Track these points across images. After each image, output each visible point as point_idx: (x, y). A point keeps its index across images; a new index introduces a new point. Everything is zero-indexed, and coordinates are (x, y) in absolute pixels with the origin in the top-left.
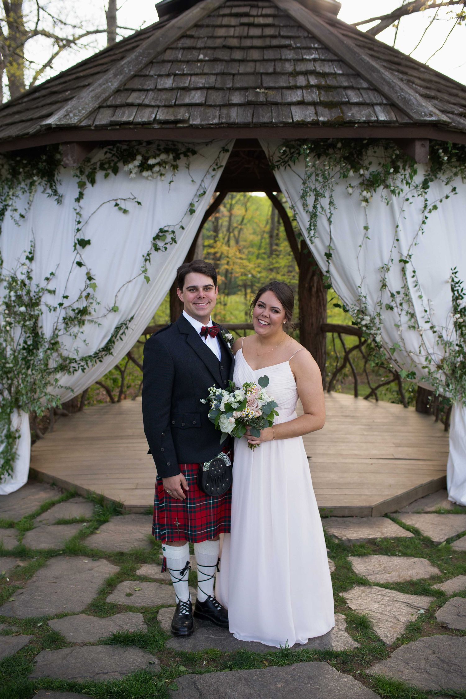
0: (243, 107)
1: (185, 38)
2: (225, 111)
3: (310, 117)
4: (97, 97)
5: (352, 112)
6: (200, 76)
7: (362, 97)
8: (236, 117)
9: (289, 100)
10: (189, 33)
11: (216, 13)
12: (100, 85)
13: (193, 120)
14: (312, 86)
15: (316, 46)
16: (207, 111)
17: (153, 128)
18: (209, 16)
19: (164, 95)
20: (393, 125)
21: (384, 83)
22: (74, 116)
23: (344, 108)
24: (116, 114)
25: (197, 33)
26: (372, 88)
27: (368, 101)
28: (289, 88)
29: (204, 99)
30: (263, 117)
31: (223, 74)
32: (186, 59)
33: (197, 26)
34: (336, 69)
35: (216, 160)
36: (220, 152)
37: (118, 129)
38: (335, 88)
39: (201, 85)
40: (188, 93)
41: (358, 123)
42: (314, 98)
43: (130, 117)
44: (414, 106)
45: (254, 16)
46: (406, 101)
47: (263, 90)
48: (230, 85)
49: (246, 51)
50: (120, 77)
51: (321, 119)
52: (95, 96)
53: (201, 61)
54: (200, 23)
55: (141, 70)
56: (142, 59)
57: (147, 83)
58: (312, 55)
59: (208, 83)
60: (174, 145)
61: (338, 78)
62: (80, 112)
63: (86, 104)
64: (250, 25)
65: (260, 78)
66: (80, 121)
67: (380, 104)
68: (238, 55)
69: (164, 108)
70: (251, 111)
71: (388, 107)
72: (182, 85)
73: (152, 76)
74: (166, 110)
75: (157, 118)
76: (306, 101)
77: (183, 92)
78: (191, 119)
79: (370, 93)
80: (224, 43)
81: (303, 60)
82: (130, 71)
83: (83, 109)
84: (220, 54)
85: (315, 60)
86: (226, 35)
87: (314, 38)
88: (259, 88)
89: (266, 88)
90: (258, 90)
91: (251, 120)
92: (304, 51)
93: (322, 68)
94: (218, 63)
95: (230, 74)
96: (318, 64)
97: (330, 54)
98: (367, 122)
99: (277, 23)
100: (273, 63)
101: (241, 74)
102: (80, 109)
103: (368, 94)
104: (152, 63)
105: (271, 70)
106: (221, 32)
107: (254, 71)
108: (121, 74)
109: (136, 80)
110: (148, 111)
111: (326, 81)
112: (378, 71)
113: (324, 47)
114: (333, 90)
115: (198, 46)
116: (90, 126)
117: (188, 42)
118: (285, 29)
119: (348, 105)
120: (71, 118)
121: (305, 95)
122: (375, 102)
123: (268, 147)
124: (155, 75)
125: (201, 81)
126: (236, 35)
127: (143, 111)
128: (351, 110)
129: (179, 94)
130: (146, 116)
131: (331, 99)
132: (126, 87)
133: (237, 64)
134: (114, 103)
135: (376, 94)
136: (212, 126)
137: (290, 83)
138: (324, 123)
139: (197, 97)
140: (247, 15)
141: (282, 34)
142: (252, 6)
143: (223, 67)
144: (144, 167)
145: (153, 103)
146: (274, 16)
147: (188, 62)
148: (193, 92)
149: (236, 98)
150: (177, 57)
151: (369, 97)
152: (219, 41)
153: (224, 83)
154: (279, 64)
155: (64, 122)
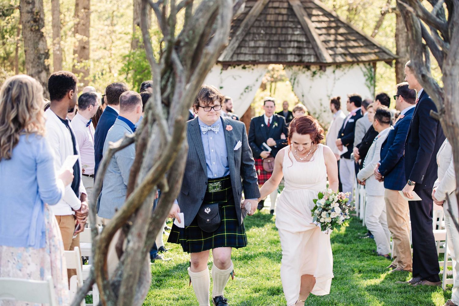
0: (274, 55)
1: (257, 21)
2: (269, 56)
4: (232, 50)
5: (305, 58)
6: (262, 41)
7: (309, 52)
8: (272, 59)
9: (288, 53)
10: (258, 19)
11: (267, 6)
14: (295, 47)
15: (299, 26)
18: (265, 8)
19: (252, 50)
24: (238, 56)
25: (261, 18)
26: (313, 48)
27: (310, 54)
28: (288, 47)
29: (263, 51)
30: (280, 59)
31: (269, 41)
32: (257, 33)
33: (261, 14)
34: (303, 39)
37: (238, 61)
38: (302, 48)
39: (262, 46)
41: (306, 62)
42: (295, 52)
44: (322, 57)
45: (281, 8)
46: (321, 54)
48: (271, 46)
49: (276, 29)
50: (238, 41)
51: (296, 60)
53: (262, 33)
55: (244, 38)
56: (244, 33)
57: (246, 44)
58: (297, 32)
59: (264, 44)
61: (303, 43)
62: (228, 56)
63: (230, 52)
64: (279, 14)
65: (280, 43)
67: (313, 55)
68: (274, 31)
69: (252, 55)
70: (277, 57)
71: (315, 56)
72: (257, 45)
76: (292, 53)
77: (257, 48)
78: (260, 60)
79: (311, 50)
80: (270, 25)
81: (294, 34)
82: (240, 38)
84: (268, 31)
85: (298, 35)
86: (270, 20)
87: (299, 23)
89: (282, 48)
90: (279, 48)
91: (276, 61)
92: (295, 30)
93: (299, 39)
94: (268, 35)
95: (271, 40)
96: (298, 37)
97: (303, 31)
99: (288, 13)
100: (284, 36)
101: (274, 41)
104: (247, 34)
105: (284, 39)
106: (269, 18)
107: (278, 39)
109: (243, 42)
110: (247, 56)
111: (300, 45)
113: (302, 27)
115: (261, 26)
117: (257, 24)
118: (290, 17)
119: (304, 55)
121: (292, 51)
124: (248, 40)
125: (262, 43)
126: (274, 19)
130: (248, 58)
131: (300, 53)
132: (240, 45)
133: (273, 35)
134: (237, 52)
135: (313, 50)
137: (289, 45)
138: (296, 62)
139: (261, 51)
140: (278, 8)
141: (289, 20)
142: (280, 2)
143: (269, 37)
144: (244, 68)
145: (248, 53)
146: (287, 8)
148: (260, 48)
149: (273, 51)
150: (255, 31)
151: (311, 52)
152: (268, 23)
153: (269, 45)
154: (286, 36)
155: (225, 60)
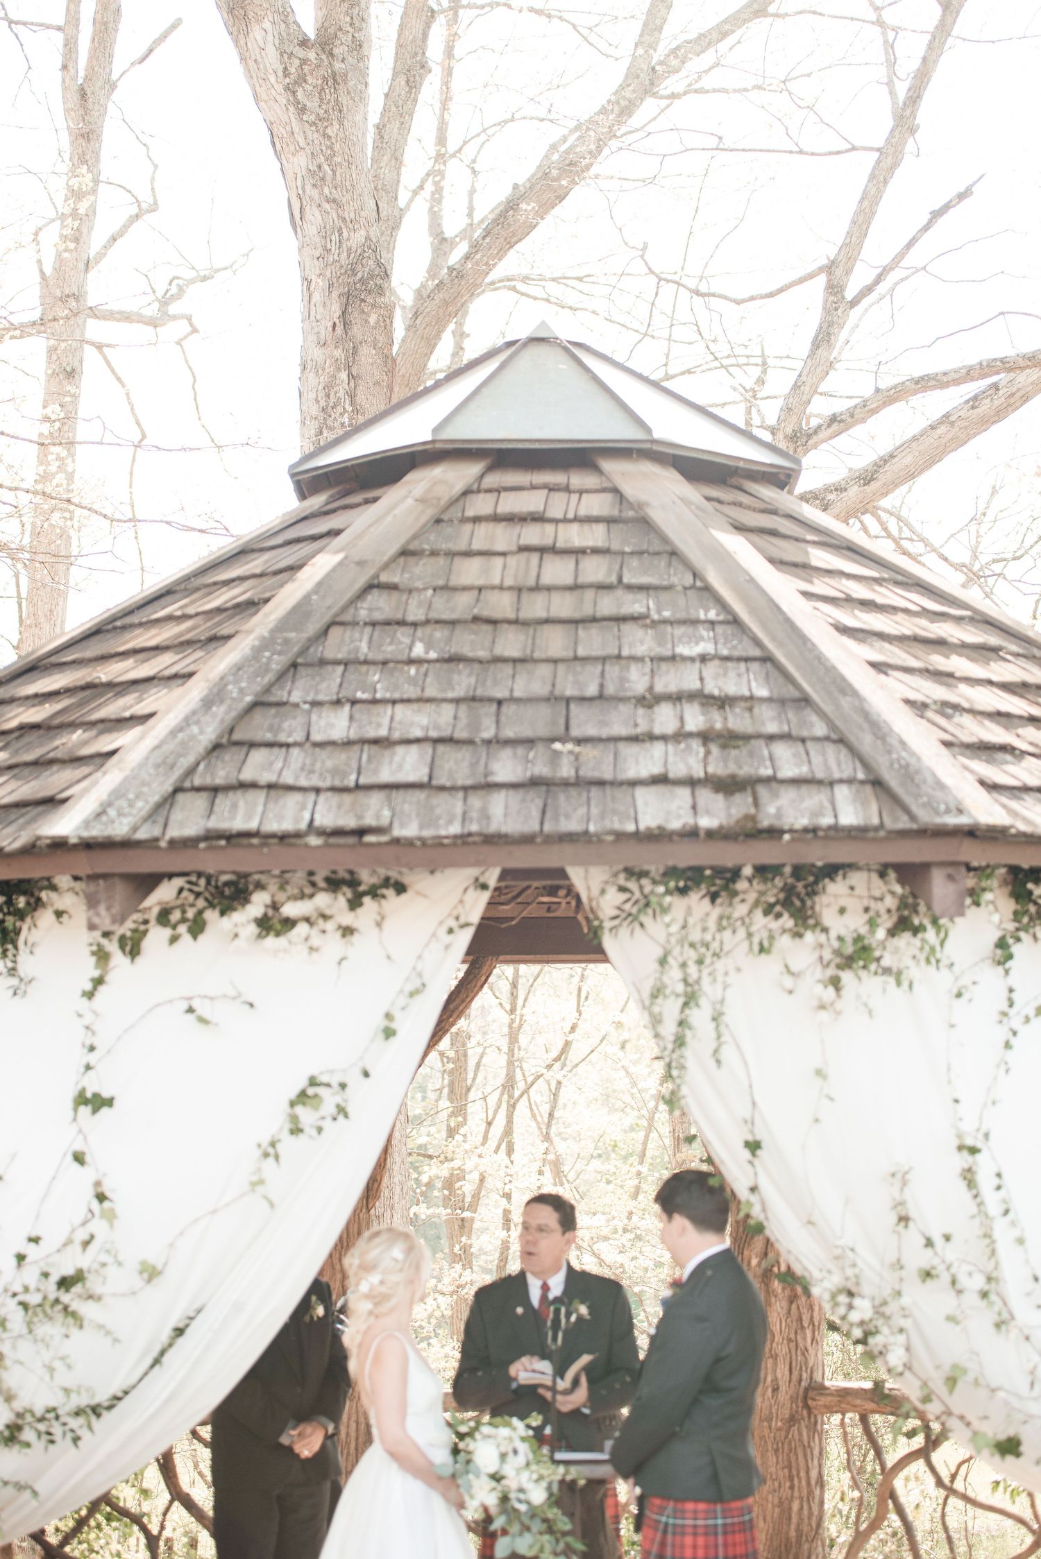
0: (521, 792)
1: (375, 592)
2: (475, 801)
3: (679, 816)
4: (167, 765)
5: (778, 803)
6: (415, 706)
7: (810, 762)
8: (502, 819)
9: (631, 773)
10: (384, 578)
11: (455, 513)
12: (173, 733)
13: (402, 826)
14: (690, 735)
15: (712, 615)
16: (434, 801)
17: (307, 845)
18: (438, 521)
19: (328, 760)
20: (871, 834)
21: (866, 725)
22: (120, 814)
23: (762, 791)
24: (216, 808)
25: (407, 576)
26: (834, 736)
27: (820, 775)
28: (635, 739)
29: (426, 771)
30: (567, 816)
31: (474, 699)
32: (380, 657)
33: (405, 553)
34: (754, 684)
35: (455, 907)
36: (466, 890)
37: (222, 848)
38: (747, 738)
39: (418, 733)
40: (387, 753)
41: (791, 831)
42: (690, 768)
43: (249, 817)
44: (924, 788)
45: (556, 521)
46: (910, 774)
47: (569, 746)
48: (488, 734)
49: (531, 631)
50: (220, 711)
51: (705, 822)
52: (164, 762)
53: (418, 662)
54: (412, 547)
55: (268, 690)
56: (270, 659)
57: (286, 725)
58: (697, 644)
59: (437, 727)
60: (351, 873)
61: (756, 710)
62: (131, 805)
63: (144, 784)
64: (544, 550)
65: (564, 712)
66: (135, 829)
67: (850, 781)
68: (511, 644)
69: (329, 794)
70: (539, 803)
71: (868, 788)
72: (371, 733)
73: (296, 705)
74: (334, 799)
75: (317, 823)
76: (671, 775)
77: (375, 748)
78: (396, 825)
79: (831, 750)
80: (476, 611)
81: (673, 658)
82: (241, 691)
83: (137, 797)
84: (469, 643)
85: (704, 658)
86: (481, 582)
87: (707, 592)
88: (563, 740)
89: (579, 741)
90: (557, 746)
91: (536, 827)
92: (679, 631)
93: (721, 683)
94: (461, 666)
95: (490, 700)
96: (710, 670)
97: (746, 639)
98: (813, 831)
99: (615, 546)
100: (599, 668)
101: (518, 701)
102: (131, 796)
103: (824, 754)
104: (294, 665)
105: (592, 690)
106: (469, 572)
107: (552, 692)
108: (222, 701)
109: (258, 716)
110: (293, 799)
111: (726, 719)
112: (855, 694)
113: (730, 618)
114: (741, 743)
115: (411, 618)
116: (157, 840)
117: (380, 605)
118: (635, 562)
119: (774, 785)
120: (113, 822)
121: (671, 759)
122: (837, 775)
123: (586, 878)
124: (305, 703)
125: (416, 721)
126: (509, 582)
127: (281, 802)
128: (776, 796)
129: (365, 757)
130: (288, 815)
131: (732, 768)
132: (237, 736)
133: (508, 669)
134: (208, 781)
135: (844, 752)
136: (446, 841)
137: (636, 725)
138: (711, 834)
139: (409, 765)
140: (537, 518)
141: (625, 580)
142: (551, 489)
143: (473, 680)
145: (303, 782)
146: (609, 521)
147: (385, 663)
148: (400, 750)
149: (506, 768)
150: (357, 649)
151: (826, 761)
152: (464, 600)
153: (475, 725)
154: (613, 671)
155: (96, 832)
